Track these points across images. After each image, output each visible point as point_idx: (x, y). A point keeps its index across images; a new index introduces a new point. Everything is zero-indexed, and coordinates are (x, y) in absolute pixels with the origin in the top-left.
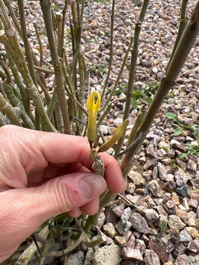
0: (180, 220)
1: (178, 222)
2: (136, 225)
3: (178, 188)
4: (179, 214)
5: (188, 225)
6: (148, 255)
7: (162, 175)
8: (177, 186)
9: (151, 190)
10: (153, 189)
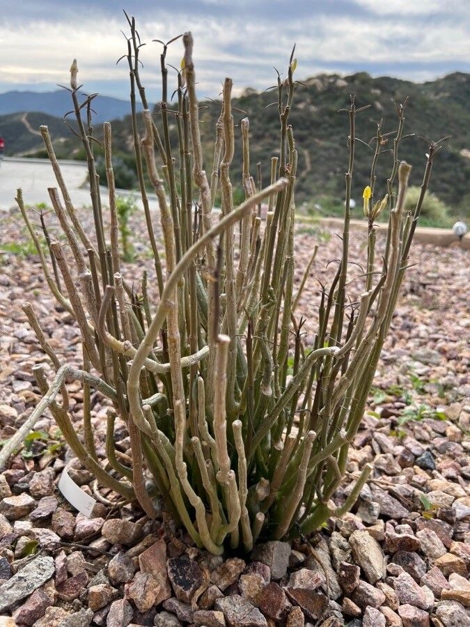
0: (443, 494)
1: (441, 496)
2: (385, 507)
3: (419, 459)
4: (437, 487)
5: (456, 498)
6: (423, 537)
7: (387, 447)
8: (416, 457)
9: (382, 467)
10: (383, 465)
